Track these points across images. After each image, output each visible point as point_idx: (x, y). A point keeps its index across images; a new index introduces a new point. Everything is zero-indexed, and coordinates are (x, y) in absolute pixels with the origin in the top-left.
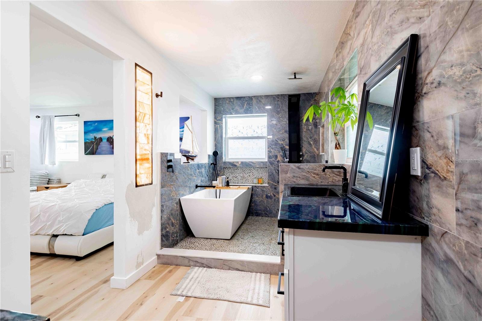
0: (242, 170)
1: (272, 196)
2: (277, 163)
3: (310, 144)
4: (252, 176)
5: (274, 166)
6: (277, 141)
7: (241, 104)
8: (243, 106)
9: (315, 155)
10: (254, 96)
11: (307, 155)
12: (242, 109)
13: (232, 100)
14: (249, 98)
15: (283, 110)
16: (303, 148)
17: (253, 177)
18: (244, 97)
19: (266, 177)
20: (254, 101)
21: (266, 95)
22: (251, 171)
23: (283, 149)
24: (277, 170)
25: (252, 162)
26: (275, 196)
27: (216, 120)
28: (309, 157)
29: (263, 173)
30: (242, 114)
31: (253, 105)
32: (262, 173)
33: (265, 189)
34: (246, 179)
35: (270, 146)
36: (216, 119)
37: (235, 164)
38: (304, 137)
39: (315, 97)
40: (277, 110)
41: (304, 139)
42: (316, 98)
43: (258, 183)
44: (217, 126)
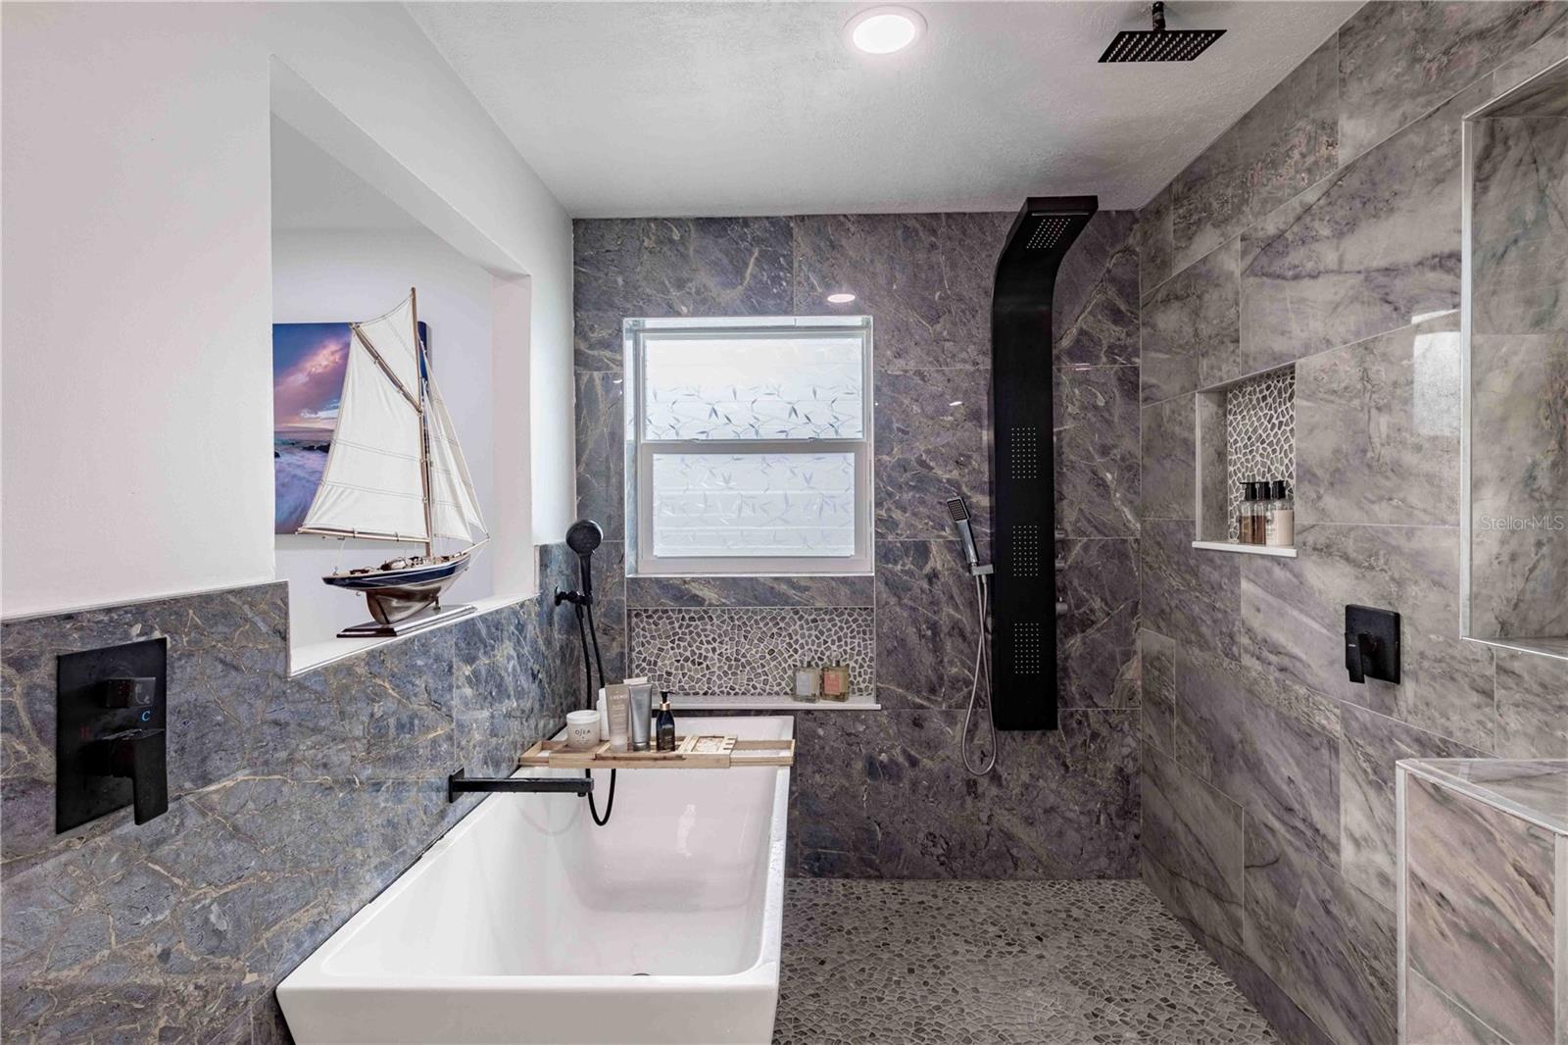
0: (732, 618)
1: (897, 764)
2: (926, 586)
3: (1102, 485)
4: (786, 655)
5: (910, 603)
6: (922, 463)
7: (725, 261)
8: (739, 272)
9: (1124, 541)
10: (802, 218)
11: (1085, 539)
12: (734, 286)
13: (676, 236)
14: (771, 223)
15: (961, 299)
16: (1065, 502)
17: (790, 662)
18: (745, 222)
19: (860, 659)
20: (802, 245)
21: (867, 216)
22: (782, 625)
23: (960, 509)
24: (927, 621)
25: (788, 581)
26: (914, 762)
27: (583, 347)
28: (1094, 551)
29: (846, 635)
30: (736, 313)
31: (796, 265)
32: (840, 639)
33: (861, 728)
34: (753, 668)
35: (890, 495)
36: (585, 338)
37: (696, 589)
38: (1069, 445)
39: (1126, 236)
40: (924, 299)
41: (1072, 457)
42: (1131, 241)
43: (823, 695)
44: (591, 380)
